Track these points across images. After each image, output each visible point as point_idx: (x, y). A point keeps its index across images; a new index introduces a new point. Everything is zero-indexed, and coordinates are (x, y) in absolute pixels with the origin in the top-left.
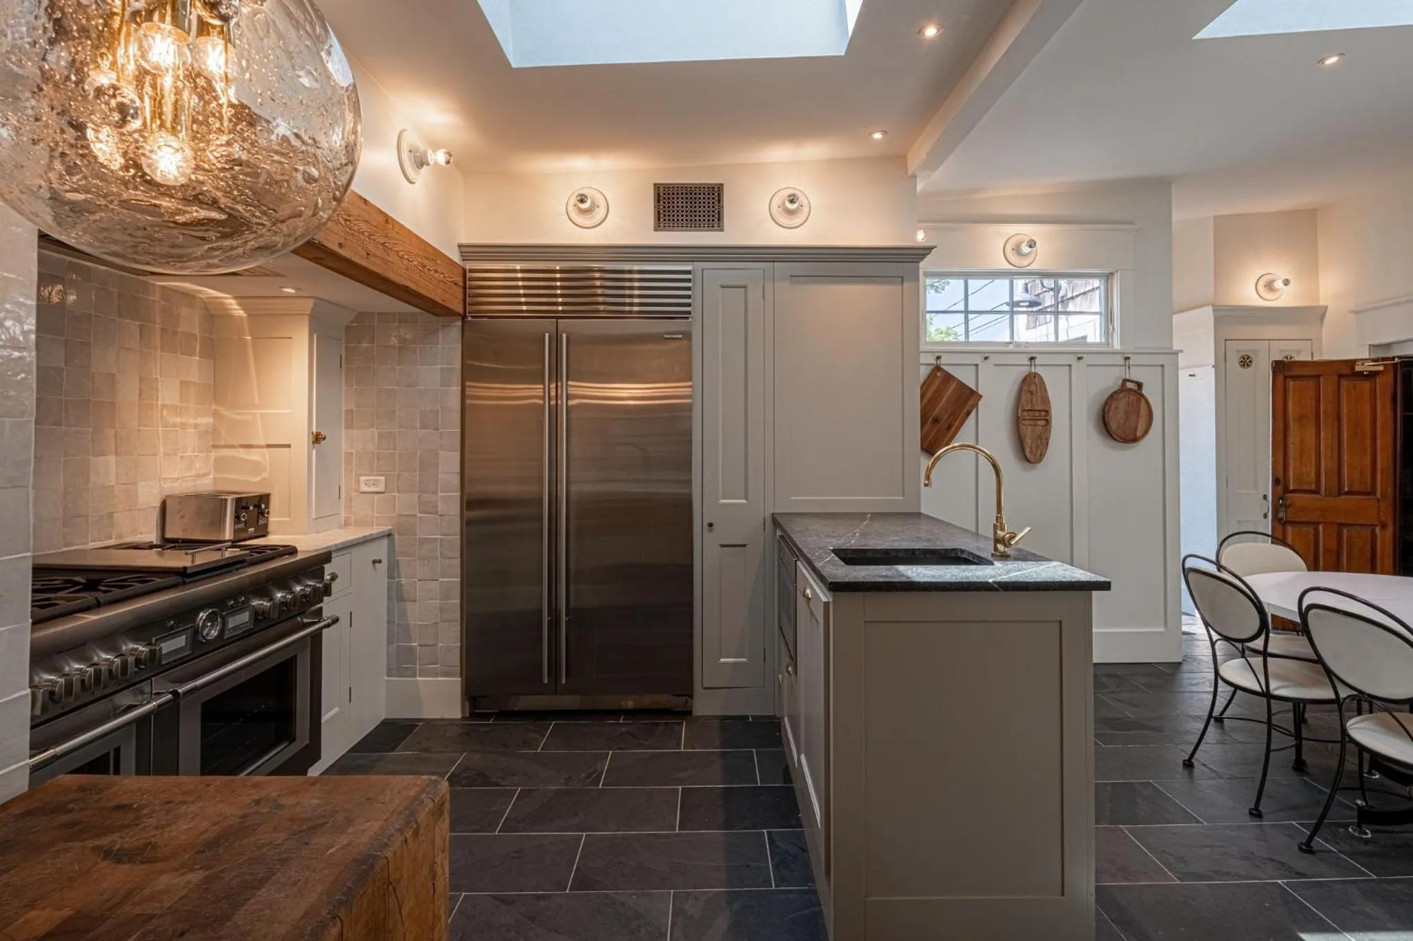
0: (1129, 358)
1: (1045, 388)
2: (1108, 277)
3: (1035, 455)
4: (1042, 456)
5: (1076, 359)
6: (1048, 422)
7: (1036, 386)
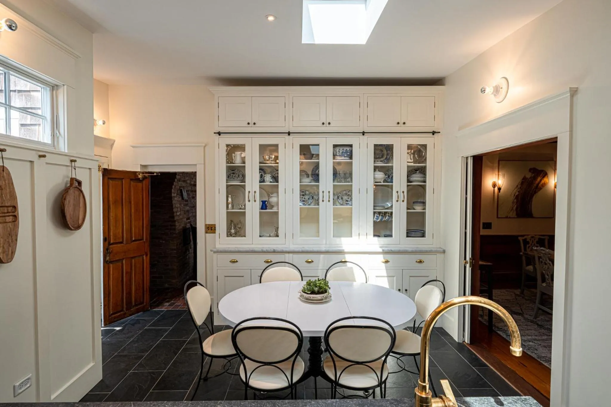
0: (75, 161)
1: (12, 184)
2: (54, 88)
3: (7, 255)
4: (13, 253)
5: (37, 157)
6: (16, 217)
7: (5, 180)
